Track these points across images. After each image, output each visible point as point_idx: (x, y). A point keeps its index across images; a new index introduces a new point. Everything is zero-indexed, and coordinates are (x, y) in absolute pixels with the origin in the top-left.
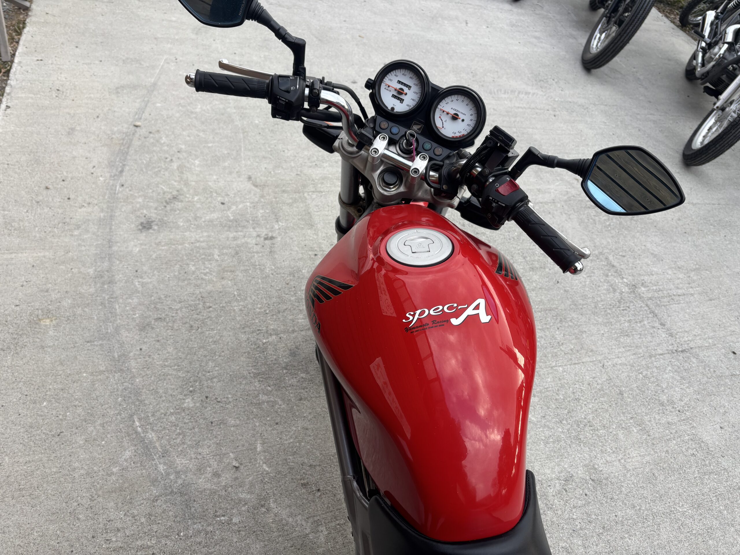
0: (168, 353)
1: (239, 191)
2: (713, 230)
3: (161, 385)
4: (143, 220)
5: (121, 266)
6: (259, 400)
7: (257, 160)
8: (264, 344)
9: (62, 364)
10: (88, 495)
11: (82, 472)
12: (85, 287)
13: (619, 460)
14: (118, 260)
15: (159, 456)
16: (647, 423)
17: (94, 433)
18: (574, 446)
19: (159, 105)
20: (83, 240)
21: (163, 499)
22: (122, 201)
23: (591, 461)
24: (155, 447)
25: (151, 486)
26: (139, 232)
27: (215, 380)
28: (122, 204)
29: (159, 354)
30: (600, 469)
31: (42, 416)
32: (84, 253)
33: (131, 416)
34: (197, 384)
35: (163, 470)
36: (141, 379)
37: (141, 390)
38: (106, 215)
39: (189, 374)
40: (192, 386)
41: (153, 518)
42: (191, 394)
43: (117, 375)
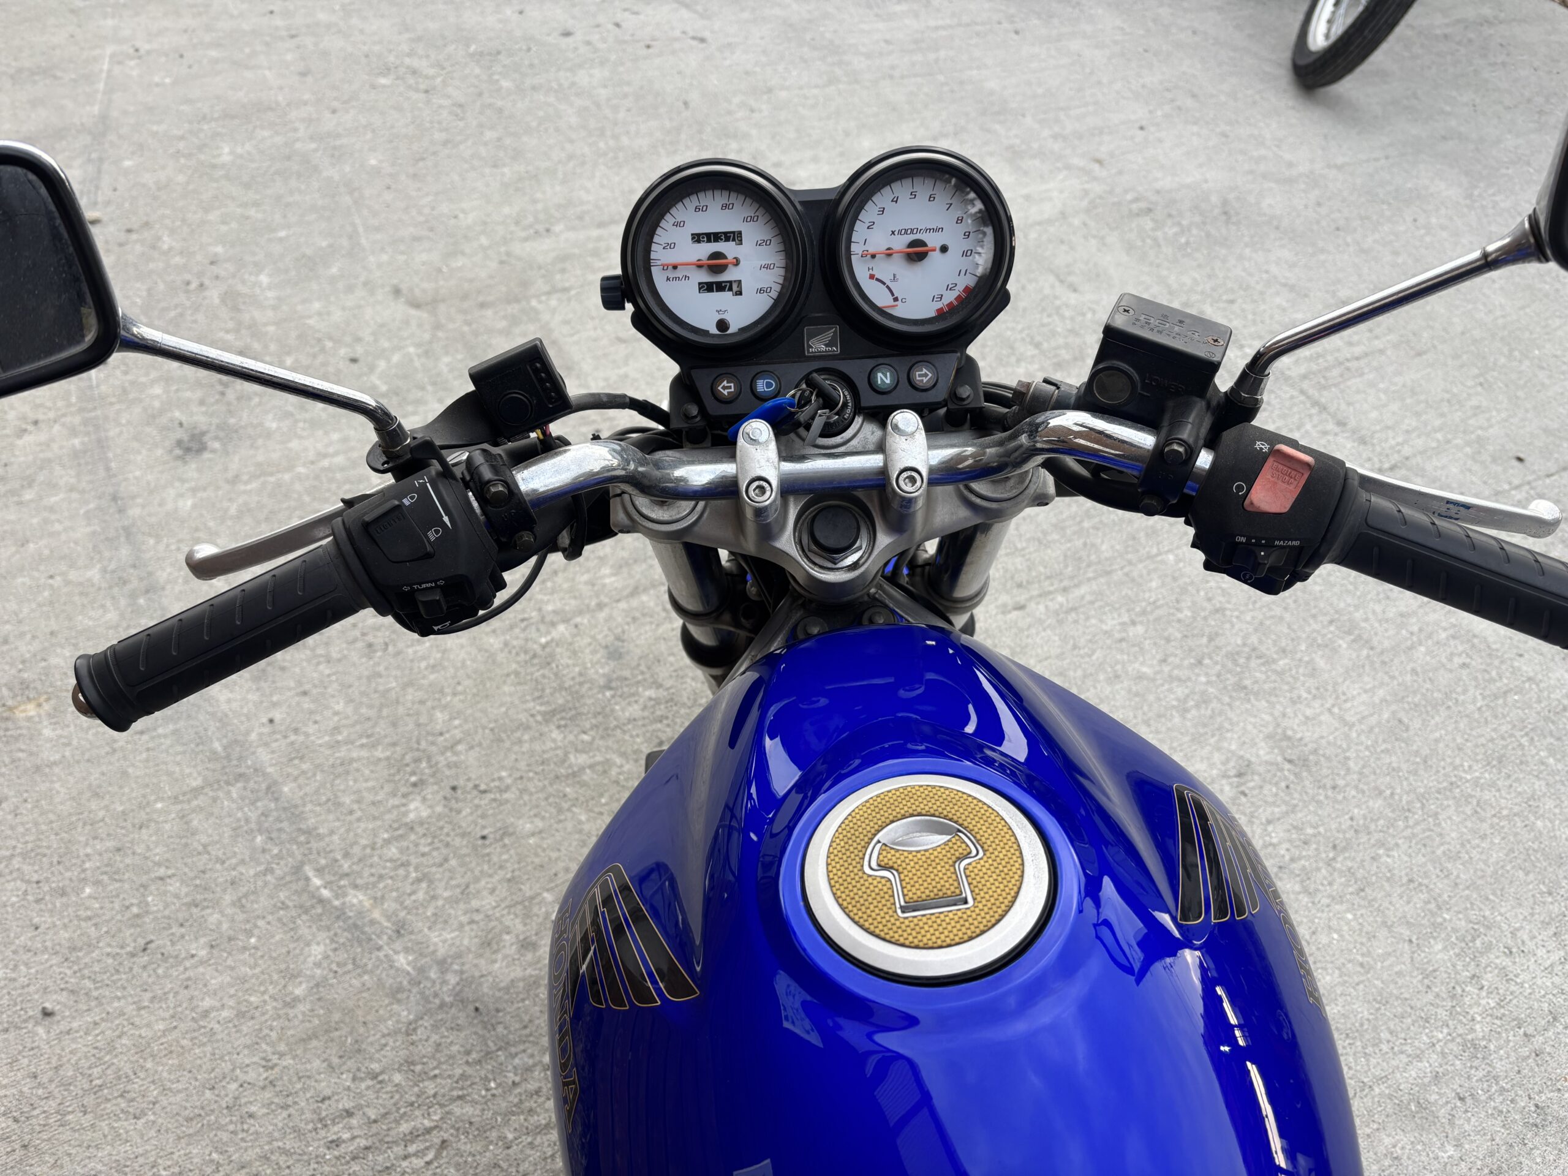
0: (336, 713)
1: (382, 326)
2: (1388, 213)
3: (342, 787)
4: (180, 434)
5: (161, 547)
6: (570, 766)
7: (402, 248)
8: (544, 647)
9: (96, 795)
10: (256, 1059)
11: (225, 1014)
12: (92, 613)
13: (1329, 710)
14: (150, 535)
15: (390, 938)
16: (1363, 625)
17: (225, 926)
18: (1238, 703)
19: (127, 163)
20: (51, 509)
21: (427, 1022)
22: (113, 400)
23: (1278, 725)
24: (373, 922)
25: (391, 1004)
26: (179, 463)
27: (460, 748)
28: (117, 407)
29: (316, 722)
30: (1299, 736)
31: (89, 918)
32: (63, 537)
33: (297, 870)
34: (424, 764)
35: (409, 964)
36: (294, 785)
37: (301, 809)
38: (86, 439)
39: (398, 749)
40: (413, 773)
41: (418, 1068)
42: (417, 790)
43: (235, 792)
